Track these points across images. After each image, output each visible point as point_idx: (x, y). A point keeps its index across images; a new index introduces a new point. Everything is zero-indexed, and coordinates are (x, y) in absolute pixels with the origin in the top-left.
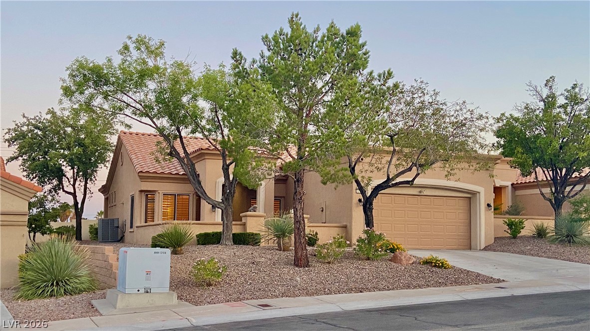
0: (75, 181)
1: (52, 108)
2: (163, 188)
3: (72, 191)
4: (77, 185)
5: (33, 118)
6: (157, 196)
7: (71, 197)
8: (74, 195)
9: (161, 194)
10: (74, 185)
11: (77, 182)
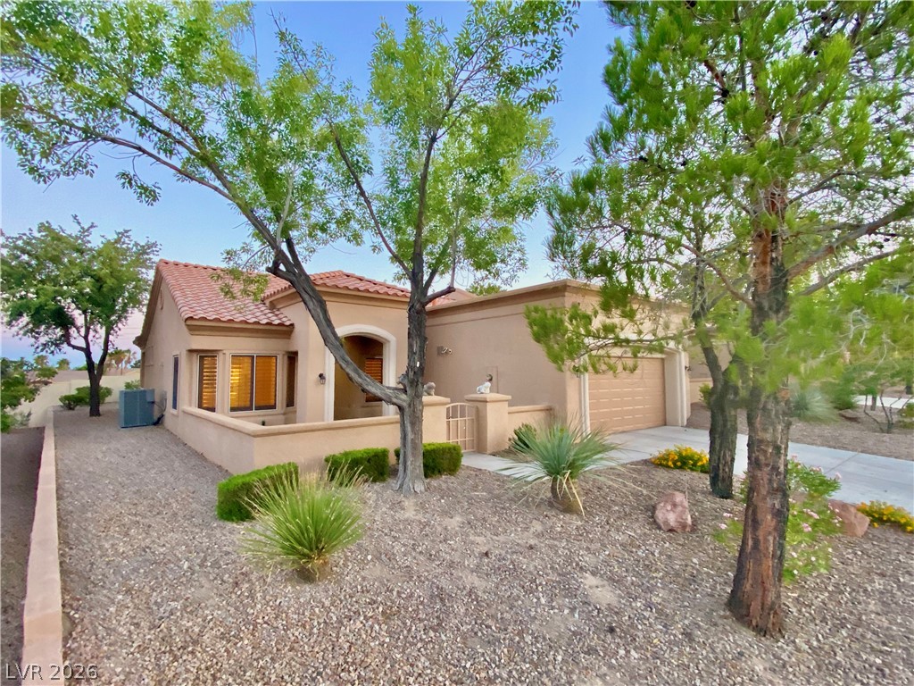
0: (88, 330)
1: (47, 222)
3: (84, 346)
4: (90, 337)
5: (18, 236)
6: (220, 359)
7: (82, 354)
8: (87, 352)
9: (227, 355)
10: (86, 338)
11: (92, 333)
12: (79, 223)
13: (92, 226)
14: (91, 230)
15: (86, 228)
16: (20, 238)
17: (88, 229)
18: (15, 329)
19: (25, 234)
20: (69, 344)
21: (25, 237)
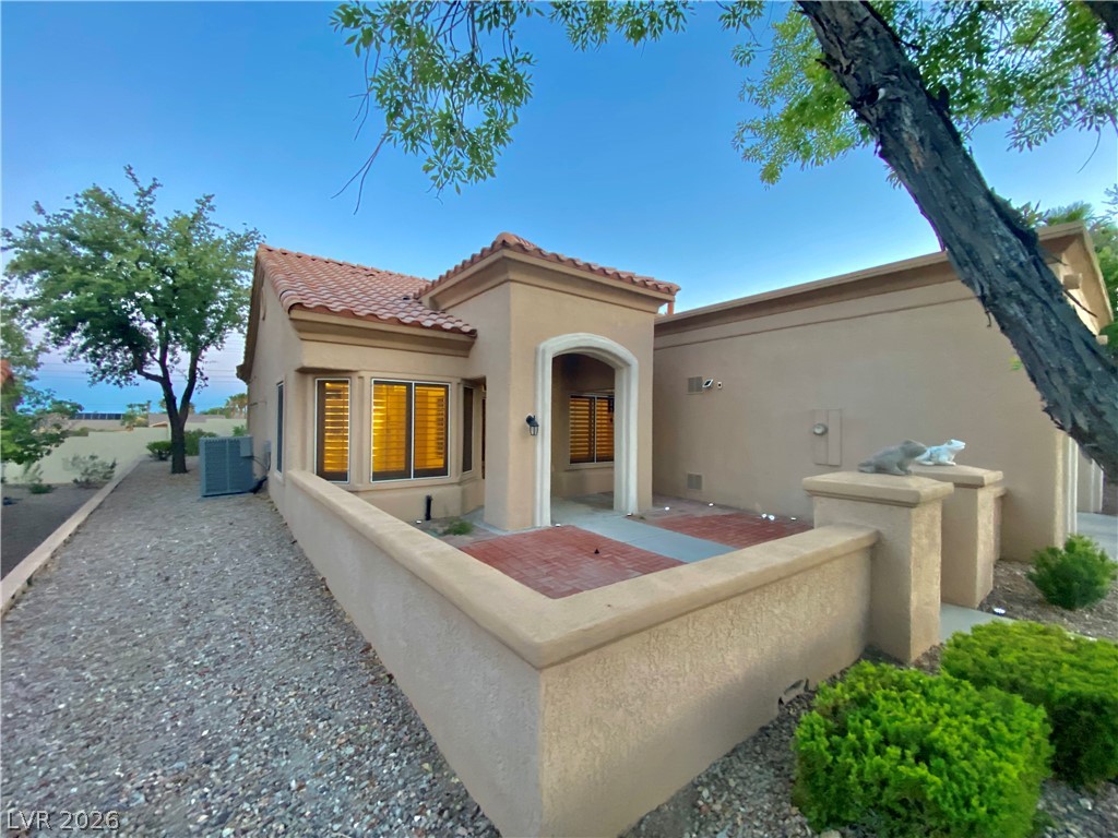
0: (164, 351)
2: (371, 363)
3: (160, 373)
4: (168, 362)
5: (62, 213)
7: (158, 386)
8: (165, 381)
9: (367, 380)
10: (162, 362)
11: (169, 356)
12: (135, 180)
13: (154, 186)
14: (154, 192)
15: (146, 189)
16: (66, 216)
17: (149, 192)
18: (66, 349)
19: (71, 211)
20: (141, 372)
21: (71, 216)
